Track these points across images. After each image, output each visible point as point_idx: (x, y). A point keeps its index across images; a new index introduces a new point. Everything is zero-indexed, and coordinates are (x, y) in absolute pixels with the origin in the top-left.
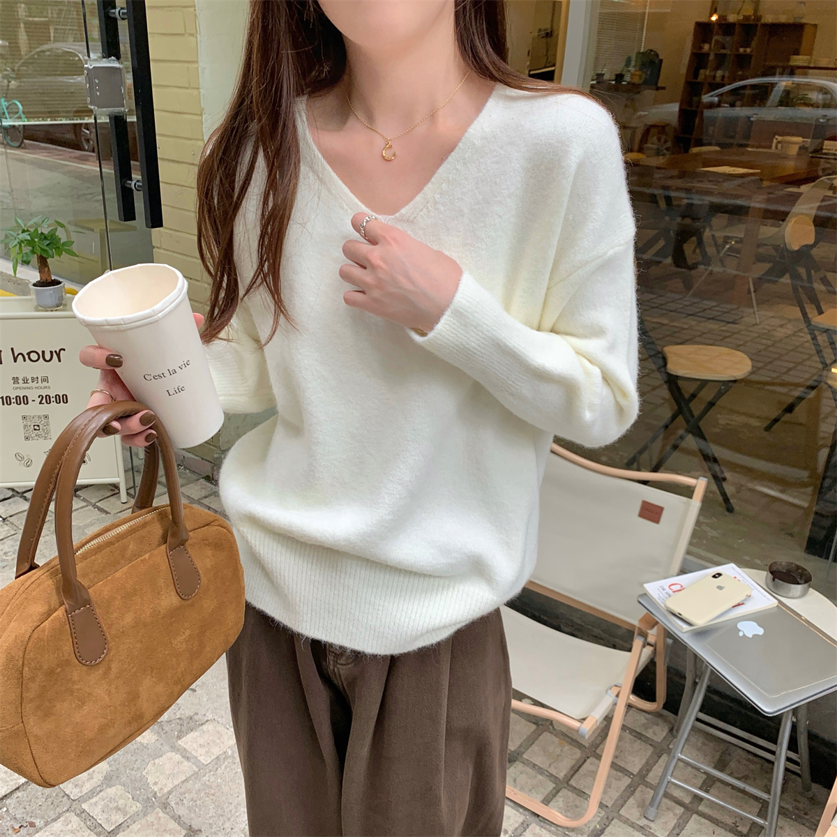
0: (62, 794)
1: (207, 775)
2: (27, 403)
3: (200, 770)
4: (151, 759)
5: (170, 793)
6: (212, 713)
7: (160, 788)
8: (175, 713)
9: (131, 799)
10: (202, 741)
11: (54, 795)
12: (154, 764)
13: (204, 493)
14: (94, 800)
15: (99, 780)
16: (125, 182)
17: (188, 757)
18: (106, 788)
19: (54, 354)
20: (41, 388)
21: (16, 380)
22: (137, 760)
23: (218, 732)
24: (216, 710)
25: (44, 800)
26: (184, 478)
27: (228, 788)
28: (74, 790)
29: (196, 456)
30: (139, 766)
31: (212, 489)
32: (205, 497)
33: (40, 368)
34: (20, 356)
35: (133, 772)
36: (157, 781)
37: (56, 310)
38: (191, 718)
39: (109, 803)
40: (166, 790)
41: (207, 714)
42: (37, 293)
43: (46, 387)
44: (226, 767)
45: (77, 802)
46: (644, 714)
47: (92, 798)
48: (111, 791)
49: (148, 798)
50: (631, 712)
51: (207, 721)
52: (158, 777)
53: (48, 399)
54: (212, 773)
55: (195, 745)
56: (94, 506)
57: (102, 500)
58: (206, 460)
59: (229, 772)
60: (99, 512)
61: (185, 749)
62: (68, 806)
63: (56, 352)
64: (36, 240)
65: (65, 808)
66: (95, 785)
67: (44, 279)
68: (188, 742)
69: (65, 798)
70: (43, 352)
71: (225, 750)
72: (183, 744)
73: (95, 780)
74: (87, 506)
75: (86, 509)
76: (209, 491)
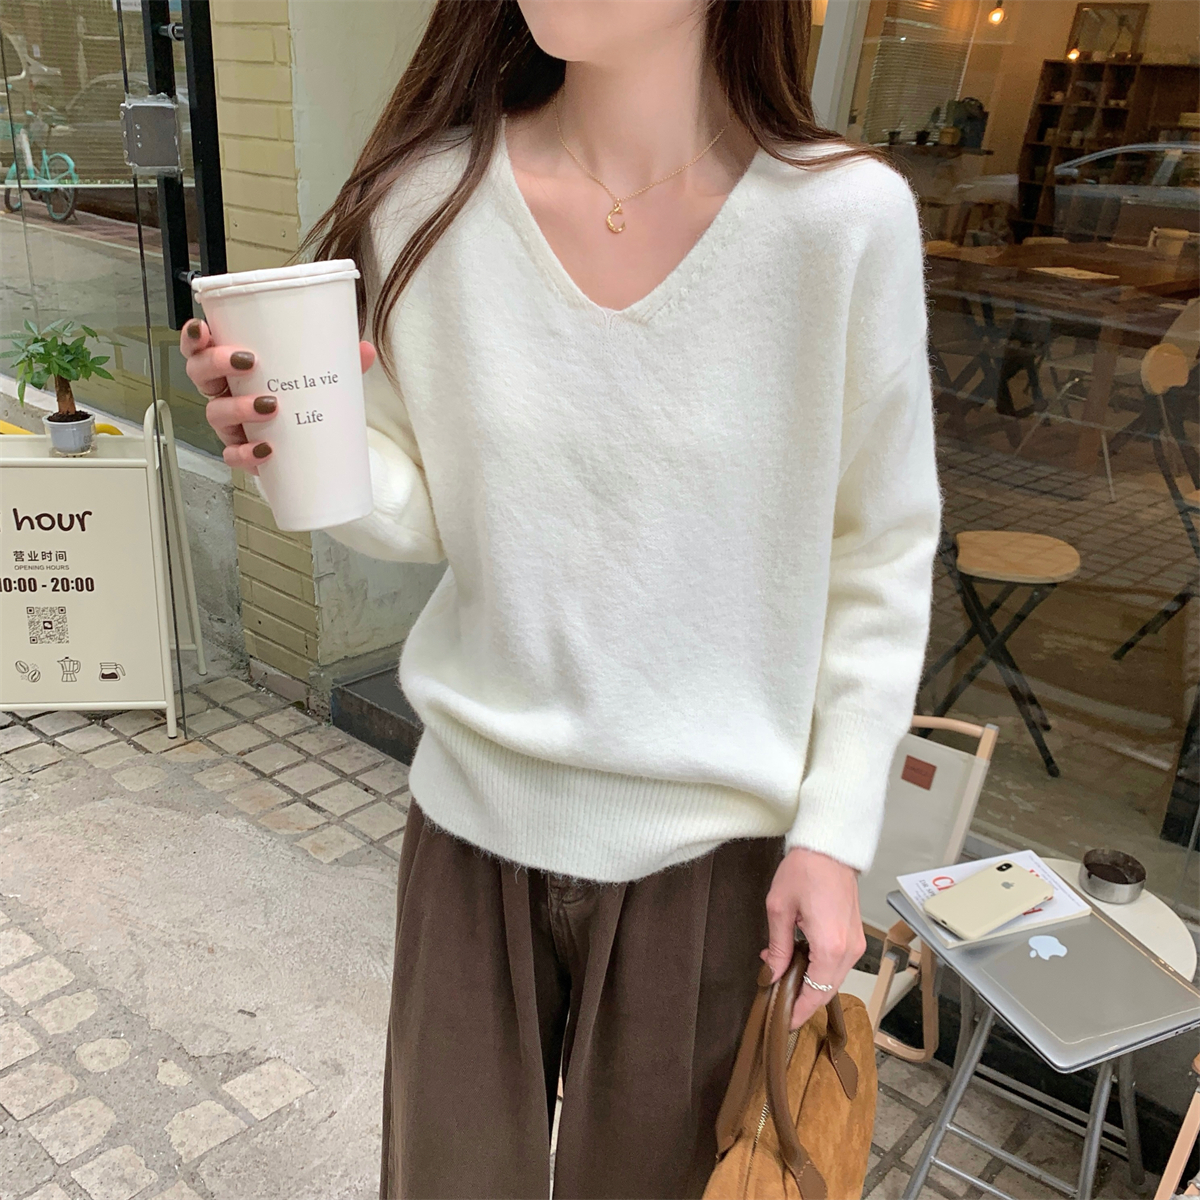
0: (44, 1156)
1: (260, 1135)
2: (35, 590)
3: (249, 1128)
4: (179, 1108)
5: (201, 1158)
6: (277, 1048)
7: (187, 1150)
8: (221, 1046)
9: (144, 1166)
10: (257, 1087)
11: (32, 1157)
12: (183, 1116)
13: (293, 727)
14: (89, 1166)
15: (99, 1137)
16: (178, 274)
17: (234, 1109)
18: (109, 1148)
19: (76, 518)
20: (56, 568)
21: (19, 555)
22: (157, 1109)
23: (283, 1076)
24: (283, 1044)
25: (17, 1164)
26: (265, 705)
27: (289, 1155)
28: (61, 1151)
29: (284, 672)
30: (160, 1118)
31: (306, 722)
32: (296, 734)
33: (56, 539)
34: (26, 521)
35: (151, 1127)
36: (185, 1140)
37: (81, 456)
38: (245, 1054)
39: (111, 1171)
40: (196, 1155)
41: (270, 1050)
42: (54, 430)
43: (62, 567)
44: (290, 1125)
45: (64, 1168)
46: (909, 1066)
47: (86, 1163)
48: (115, 1154)
49: (169, 1165)
50: (888, 1062)
51: (268, 1060)
52: (187, 1135)
53: (64, 584)
54: (268, 1133)
55: (246, 1093)
56: (130, 742)
57: (141, 732)
58: (298, 680)
59: (292, 1133)
60: (135, 751)
61: (231, 1097)
62: (51, 1173)
63: (78, 516)
64: (54, 354)
65: (47, 1177)
66: (93, 1144)
67: (65, 410)
68: (237, 1087)
69: (49, 1161)
70: (60, 516)
71: (290, 1101)
72: (228, 1090)
73: (94, 1136)
74: (118, 741)
75: (116, 745)
76: (301, 725)
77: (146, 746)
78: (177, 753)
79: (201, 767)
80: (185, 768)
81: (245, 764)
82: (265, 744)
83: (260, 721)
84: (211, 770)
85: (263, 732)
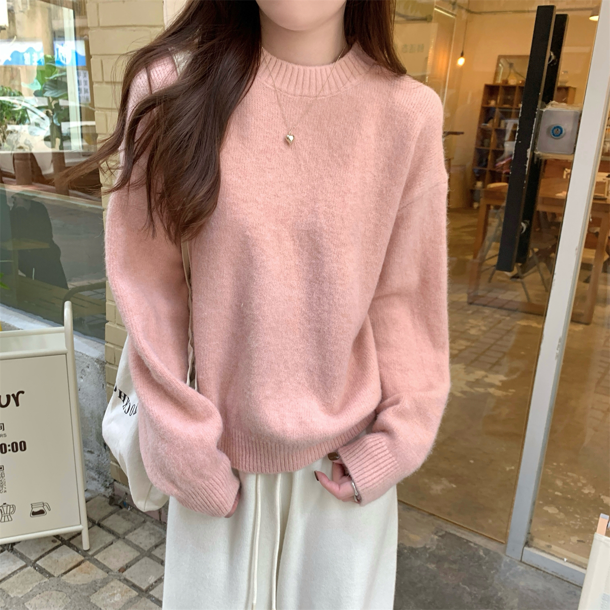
13: (153, 541)
57: (43, 556)
60: (41, 576)
74: (25, 566)
75: (25, 570)
76: (159, 538)
77: (49, 570)
78: (74, 575)
79: (94, 587)
80: (82, 590)
81: (126, 581)
82: (137, 560)
83: (130, 537)
84: (103, 590)
85: (133, 547)
